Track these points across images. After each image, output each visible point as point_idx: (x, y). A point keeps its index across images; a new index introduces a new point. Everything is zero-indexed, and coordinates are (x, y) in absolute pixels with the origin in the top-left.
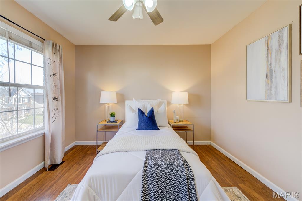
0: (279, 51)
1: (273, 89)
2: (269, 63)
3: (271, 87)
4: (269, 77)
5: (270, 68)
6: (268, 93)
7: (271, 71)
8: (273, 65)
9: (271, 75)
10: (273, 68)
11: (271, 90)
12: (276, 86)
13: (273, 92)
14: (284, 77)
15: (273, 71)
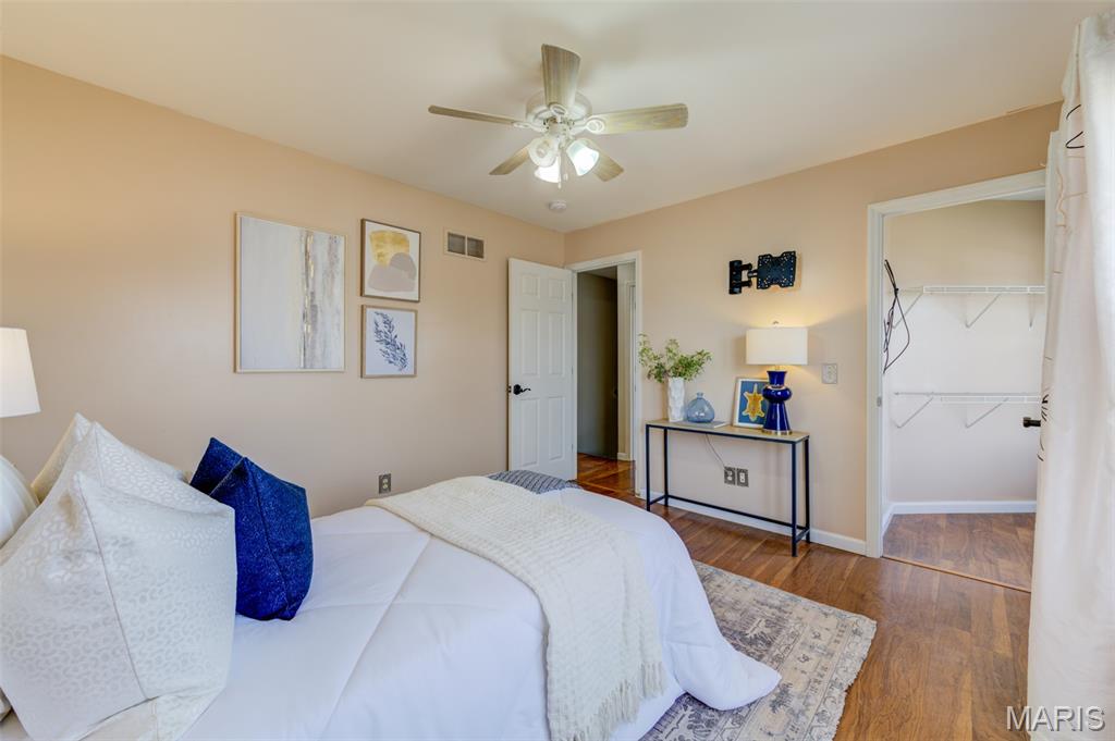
0: (329, 274)
1: (318, 345)
2: (311, 289)
3: (314, 342)
4: (309, 318)
5: (312, 301)
6: (307, 352)
7: (314, 307)
8: (318, 296)
9: (314, 316)
10: (317, 303)
11: (313, 348)
12: (325, 341)
13: (318, 352)
14: (338, 325)
15: (319, 310)
